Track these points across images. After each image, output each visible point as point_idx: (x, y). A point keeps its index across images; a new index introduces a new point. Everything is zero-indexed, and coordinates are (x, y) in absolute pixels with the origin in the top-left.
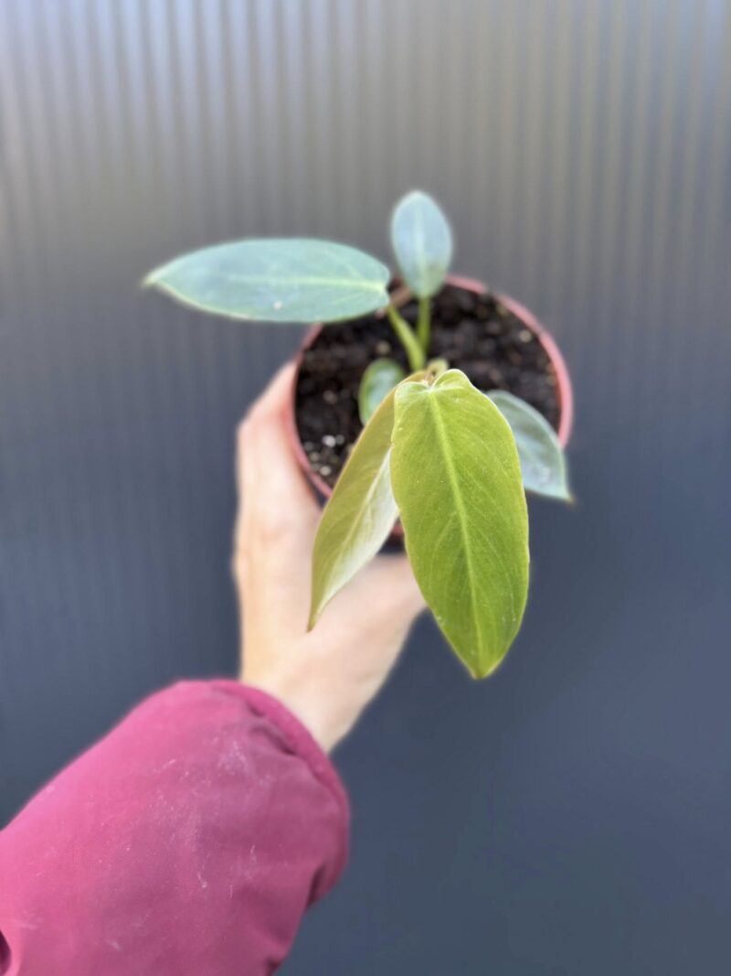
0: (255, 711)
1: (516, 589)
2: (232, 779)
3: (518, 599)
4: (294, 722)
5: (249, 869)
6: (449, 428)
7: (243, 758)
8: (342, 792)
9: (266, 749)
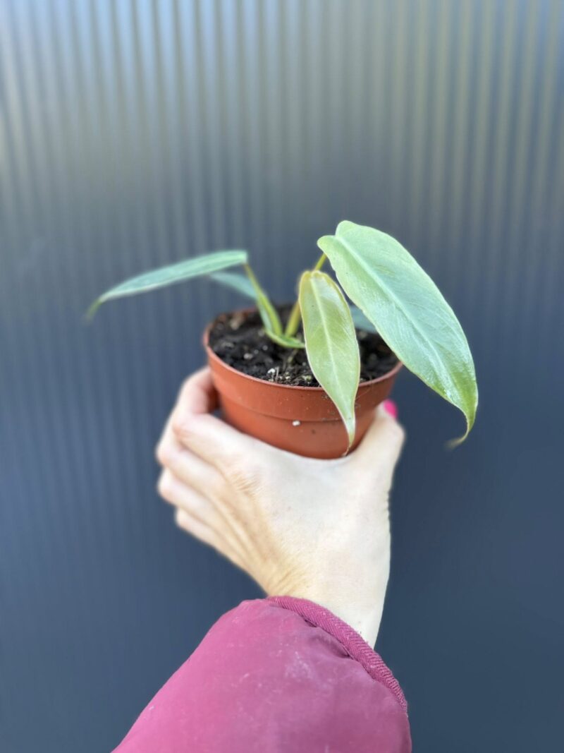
0: (309, 622)
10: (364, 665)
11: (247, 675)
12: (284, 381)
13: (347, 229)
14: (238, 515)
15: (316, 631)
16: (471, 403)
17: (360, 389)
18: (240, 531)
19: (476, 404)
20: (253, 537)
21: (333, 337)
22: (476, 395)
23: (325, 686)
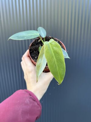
0: (30, 95)
1: (64, 69)
2: (26, 104)
3: (64, 70)
4: (35, 96)
5: (28, 117)
6: (52, 47)
7: (28, 102)
8: (41, 106)
9: (31, 100)
11: (19, 101)
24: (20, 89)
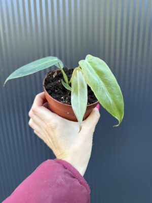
10: (79, 181)
11: (46, 181)
12: (65, 103)
13: (89, 57)
14: (50, 136)
15: (66, 170)
16: (121, 117)
17: (87, 107)
18: (50, 140)
19: (122, 117)
20: (53, 142)
21: (80, 93)
22: (123, 115)
23: (67, 186)
24: (46, 160)
